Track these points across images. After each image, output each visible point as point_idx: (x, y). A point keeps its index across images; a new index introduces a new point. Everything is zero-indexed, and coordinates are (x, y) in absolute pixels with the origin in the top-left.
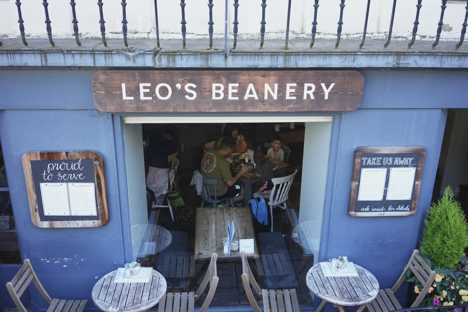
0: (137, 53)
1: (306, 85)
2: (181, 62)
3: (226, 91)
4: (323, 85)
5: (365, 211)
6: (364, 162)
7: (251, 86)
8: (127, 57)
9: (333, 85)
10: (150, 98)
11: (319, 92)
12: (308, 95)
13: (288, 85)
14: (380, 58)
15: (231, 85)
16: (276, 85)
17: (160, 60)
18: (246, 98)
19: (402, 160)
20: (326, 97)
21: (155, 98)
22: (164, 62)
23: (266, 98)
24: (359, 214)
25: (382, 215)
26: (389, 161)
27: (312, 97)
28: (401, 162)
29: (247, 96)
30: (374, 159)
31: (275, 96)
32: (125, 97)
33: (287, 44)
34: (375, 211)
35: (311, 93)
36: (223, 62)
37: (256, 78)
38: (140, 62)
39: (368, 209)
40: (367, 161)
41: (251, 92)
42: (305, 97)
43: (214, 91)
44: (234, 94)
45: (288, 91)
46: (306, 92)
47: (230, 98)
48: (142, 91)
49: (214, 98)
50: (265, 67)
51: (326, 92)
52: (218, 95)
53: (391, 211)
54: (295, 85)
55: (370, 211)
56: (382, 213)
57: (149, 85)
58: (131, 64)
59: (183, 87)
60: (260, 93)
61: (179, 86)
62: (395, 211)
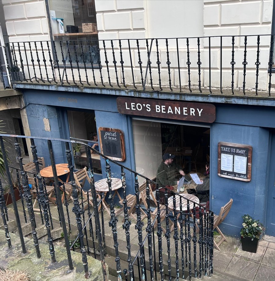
0: (129, 90)
1: (191, 109)
2: (143, 95)
3: (161, 109)
4: (198, 109)
5: (225, 175)
6: (222, 149)
7: (170, 107)
8: (126, 92)
9: (202, 110)
10: (135, 109)
11: (196, 112)
12: (192, 113)
13: (184, 108)
14: (219, 98)
15: (162, 106)
16: (179, 108)
17: (136, 94)
18: (168, 113)
19: (240, 151)
20: (200, 115)
21: (137, 109)
22: (137, 95)
23: (176, 113)
24: (222, 176)
25: (233, 179)
26: (234, 151)
27: (194, 115)
28: (240, 152)
29: (169, 112)
30: (227, 148)
31: (179, 113)
32: (127, 108)
33: (181, 90)
34: (229, 176)
35: (193, 112)
36: (157, 96)
37: (171, 104)
38: (129, 95)
39: (226, 174)
40: (223, 149)
41: (170, 110)
42: (191, 115)
43: (157, 109)
44: (164, 111)
45: (184, 111)
46: (191, 112)
47: (163, 112)
48: (132, 106)
49: (157, 111)
50: (173, 99)
51: (200, 113)
52: (158, 110)
53: (237, 177)
54: (186, 108)
55: (227, 175)
56: (233, 177)
57: (134, 104)
58: (127, 95)
59: (146, 106)
60: (174, 111)
61: (144, 105)
62: (239, 177)
